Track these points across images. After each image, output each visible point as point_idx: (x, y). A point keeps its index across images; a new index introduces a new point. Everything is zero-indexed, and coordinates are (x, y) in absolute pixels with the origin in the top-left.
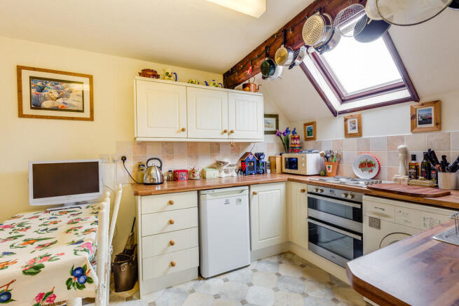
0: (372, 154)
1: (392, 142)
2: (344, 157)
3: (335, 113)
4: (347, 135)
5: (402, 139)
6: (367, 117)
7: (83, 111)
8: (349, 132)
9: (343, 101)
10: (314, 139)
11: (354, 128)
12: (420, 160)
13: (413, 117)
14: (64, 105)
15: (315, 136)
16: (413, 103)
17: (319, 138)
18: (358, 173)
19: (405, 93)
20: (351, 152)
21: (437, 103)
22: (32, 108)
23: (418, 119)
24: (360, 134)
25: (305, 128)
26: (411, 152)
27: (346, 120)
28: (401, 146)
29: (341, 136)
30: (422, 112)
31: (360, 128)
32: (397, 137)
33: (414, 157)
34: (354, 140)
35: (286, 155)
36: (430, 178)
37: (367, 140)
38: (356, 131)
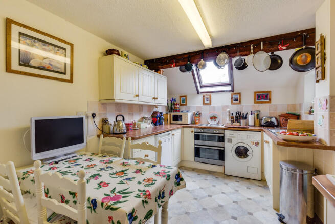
0: (216, 113)
1: (224, 108)
2: (203, 114)
3: (198, 93)
4: (204, 103)
5: (227, 107)
6: (213, 96)
7: (65, 74)
8: (205, 102)
9: (201, 87)
10: (186, 104)
11: (208, 101)
12: (234, 115)
13: (232, 98)
14: (49, 65)
15: (186, 102)
16: (232, 92)
17: (188, 105)
18: (210, 121)
19: (229, 88)
20: (206, 112)
21: (239, 94)
22: (20, 64)
23: (234, 99)
24: (210, 103)
25: (180, 99)
26: (231, 112)
27: (204, 96)
28: (228, 110)
29: (201, 104)
30: (235, 96)
31: (210, 101)
32: (226, 106)
33: (232, 114)
34: (207, 106)
35: (172, 114)
36: (238, 122)
37: (214, 106)
38: (208, 102)
